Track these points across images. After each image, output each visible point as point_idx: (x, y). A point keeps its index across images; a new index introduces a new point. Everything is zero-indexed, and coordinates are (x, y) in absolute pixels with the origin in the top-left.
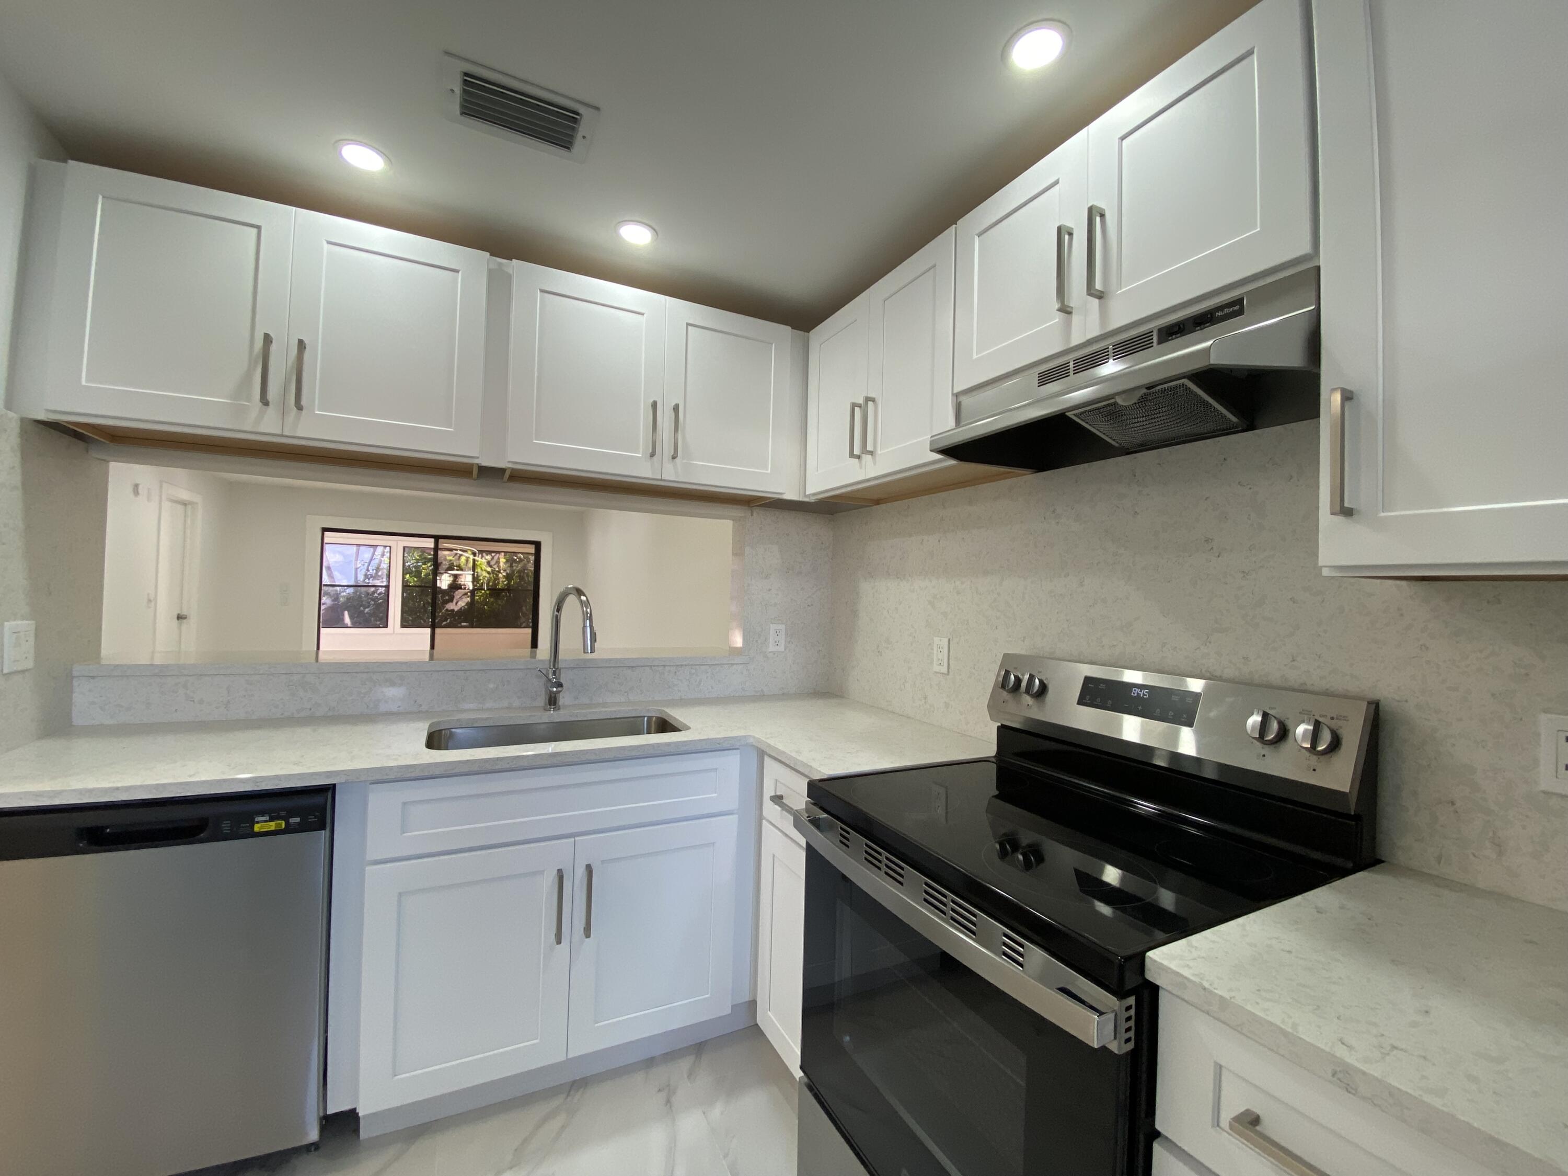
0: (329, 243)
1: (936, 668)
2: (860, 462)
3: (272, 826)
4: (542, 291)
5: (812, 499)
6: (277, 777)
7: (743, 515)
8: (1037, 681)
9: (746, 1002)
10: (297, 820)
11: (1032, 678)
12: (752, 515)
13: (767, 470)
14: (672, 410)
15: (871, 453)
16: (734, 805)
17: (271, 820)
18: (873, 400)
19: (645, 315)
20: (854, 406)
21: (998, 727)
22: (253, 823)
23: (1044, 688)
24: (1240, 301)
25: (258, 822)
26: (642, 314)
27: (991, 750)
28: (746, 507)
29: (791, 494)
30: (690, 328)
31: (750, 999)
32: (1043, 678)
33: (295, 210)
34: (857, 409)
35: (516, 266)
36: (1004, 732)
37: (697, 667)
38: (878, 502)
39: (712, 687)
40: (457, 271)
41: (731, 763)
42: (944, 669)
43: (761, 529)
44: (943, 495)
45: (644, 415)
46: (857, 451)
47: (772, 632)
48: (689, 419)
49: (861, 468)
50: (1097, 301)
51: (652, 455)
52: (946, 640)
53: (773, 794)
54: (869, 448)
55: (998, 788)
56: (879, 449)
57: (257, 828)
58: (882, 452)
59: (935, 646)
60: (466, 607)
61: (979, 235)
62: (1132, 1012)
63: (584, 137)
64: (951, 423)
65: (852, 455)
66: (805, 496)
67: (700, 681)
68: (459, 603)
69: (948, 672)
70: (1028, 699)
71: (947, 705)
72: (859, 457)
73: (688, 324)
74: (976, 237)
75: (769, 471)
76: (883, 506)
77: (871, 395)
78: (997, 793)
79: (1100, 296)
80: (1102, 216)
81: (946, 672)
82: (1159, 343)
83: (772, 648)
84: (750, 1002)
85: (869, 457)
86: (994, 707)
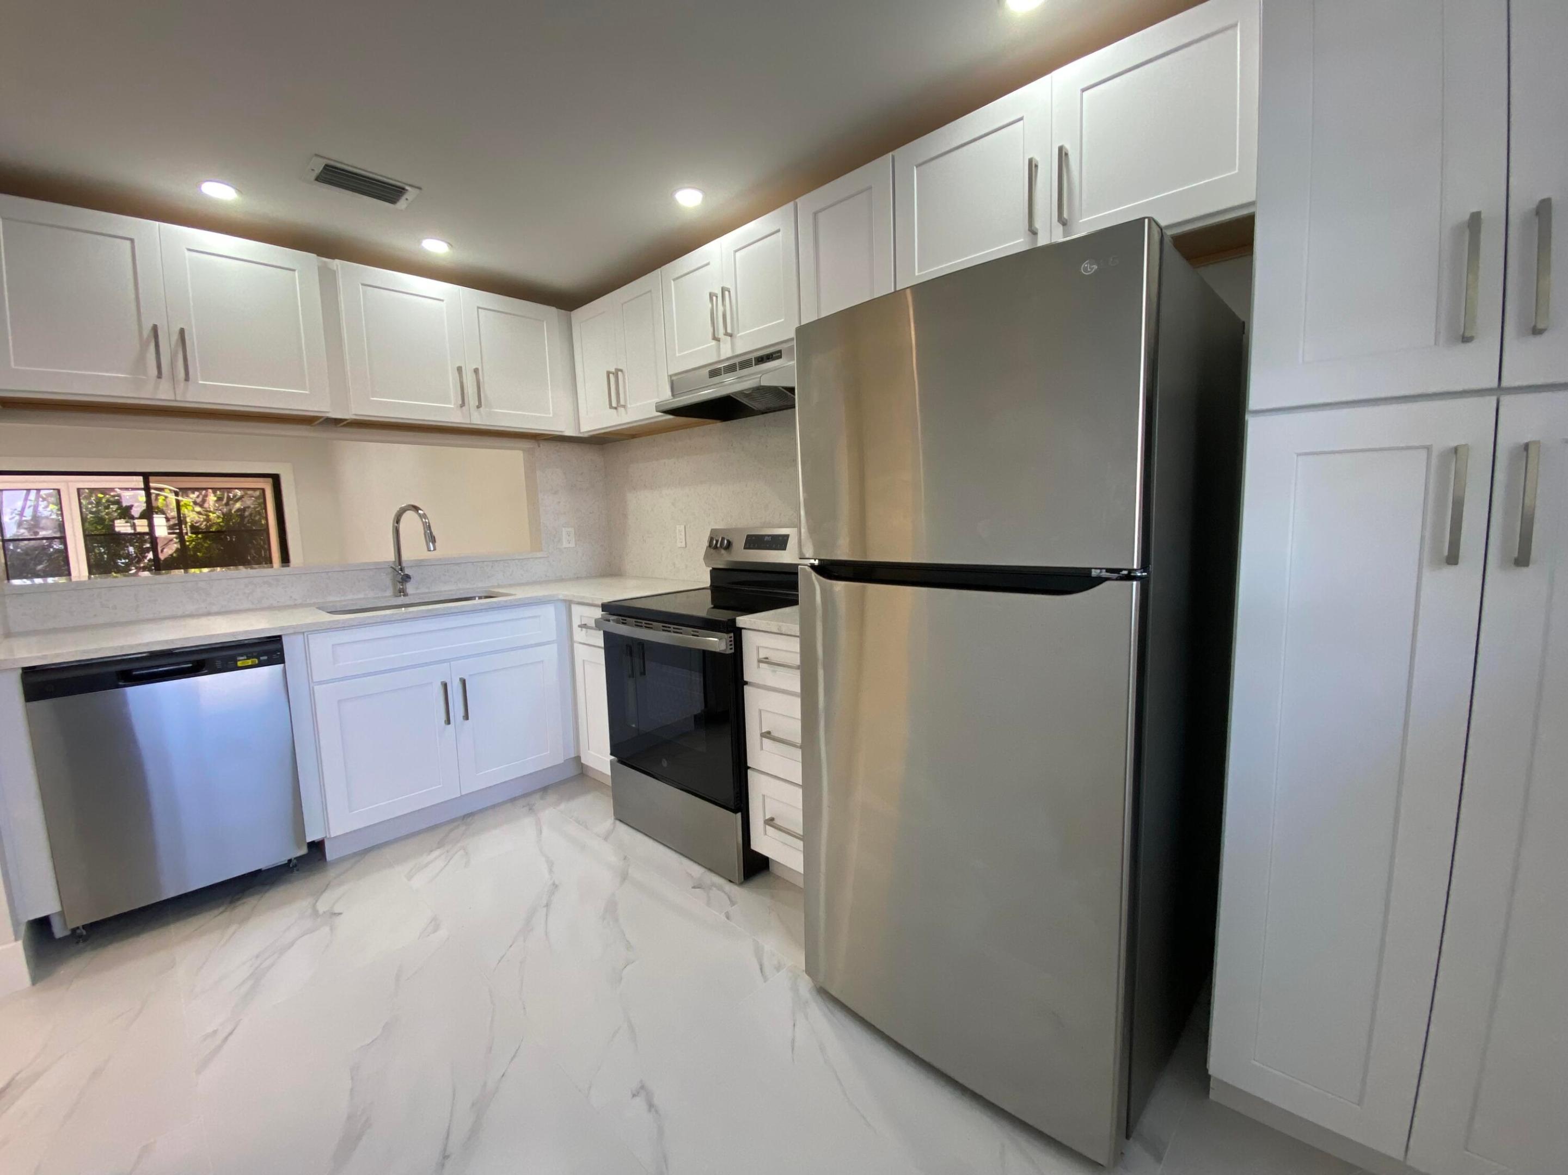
0: (189, 250)
1: (679, 545)
2: (617, 412)
3: (249, 662)
4: (363, 285)
5: (586, 435)
6: (246, 632)
7: (532, 446)
8: (726, 542)
9: (571, 758)
10: (265, 658)
11: (723, 539)
12: (539, 446)
13: (550, 414)
14: (473, 373)
15: (624, 406)
16: (553, 636)
17: (248, 658)
18: (621, 371)
19: (445, 302)
20: (608, 373)
21: (711, 571)
22: (236, 661)
23: (729, 543)
24: (780, 352)
25: (239, 660)
26: (442, 300)
27: (706, 581)
28: (534, 441)
29: (569, 432)
30: (480, 310)
31: (576, 755)
32: (729, 539)
33: (159, 225)
34: (611, 375)
35: (337, 264)
36: (715, 573)
37: (509, 561)
38: (633, 436)
39: (522, 575)
40: (294, 270)
41: (549, 612)
42: (683, 544)
43: (547, 457)
44: (673, 433)
45: (452, 378)
46: (614, 404)
47: (564, 533)
48: (486, 379)
49: (618, 415)
50: (729, 337)
51: (463, 405)
52: (682, 527)
53: (580, 624)
54: (622, 402)
55: (712, 604)
56: (628, 402)
57: (239, 664)
58: (632, 406)
59: (677, 531)
60: (175, 555)
61: (674, 280)
62: (732, 639)
63: (407, 199)
64: (669, 393)
65: (611, 407)
66: (581, 433)
67: (513, 571)
68: (165, 550)
69: (686, 546)
70: (723, 551)
71: (686, 567)
72: (616, 408)
73: (478, 308)
74: (672, 281)
75: (551, 415)
76: (636, 440)
77: (620, 367)
78: (712, 606)
79: (731, 335)
80: (729, 292)
81: (685, 546)
82: (755, 365)
83: (565, 545)
84: (575, 757)
85: (623, 409)
86: (707, 557)
